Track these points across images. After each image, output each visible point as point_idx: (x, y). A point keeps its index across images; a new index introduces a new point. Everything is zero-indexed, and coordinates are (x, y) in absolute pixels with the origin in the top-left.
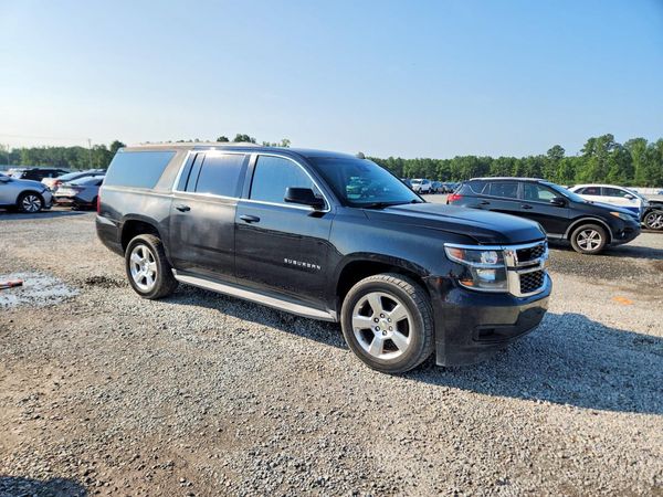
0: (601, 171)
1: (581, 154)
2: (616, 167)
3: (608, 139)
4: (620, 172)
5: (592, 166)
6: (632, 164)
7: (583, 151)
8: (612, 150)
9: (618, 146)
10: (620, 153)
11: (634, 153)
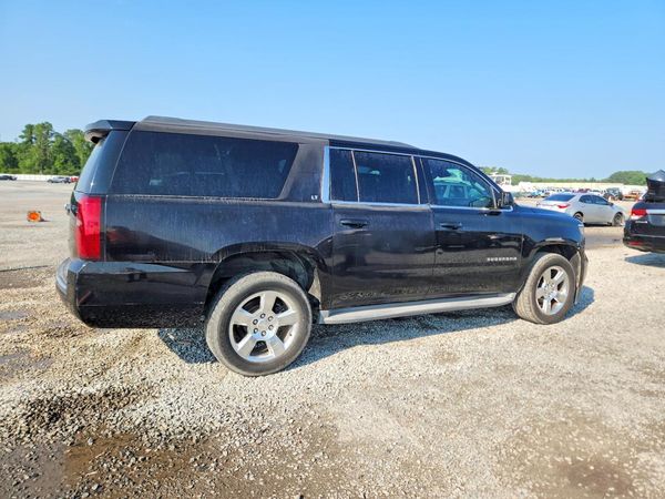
0: (46, 160)
1: (21, 141)
2: (61, 156)
3: (46, 127)
4: (66, 161)
5: (36, 154)
6: (76, 154)
7: (22, 137)
8: (53, 139)
9: (58, 135)
10: (62, 143)
11: (75, 143)
